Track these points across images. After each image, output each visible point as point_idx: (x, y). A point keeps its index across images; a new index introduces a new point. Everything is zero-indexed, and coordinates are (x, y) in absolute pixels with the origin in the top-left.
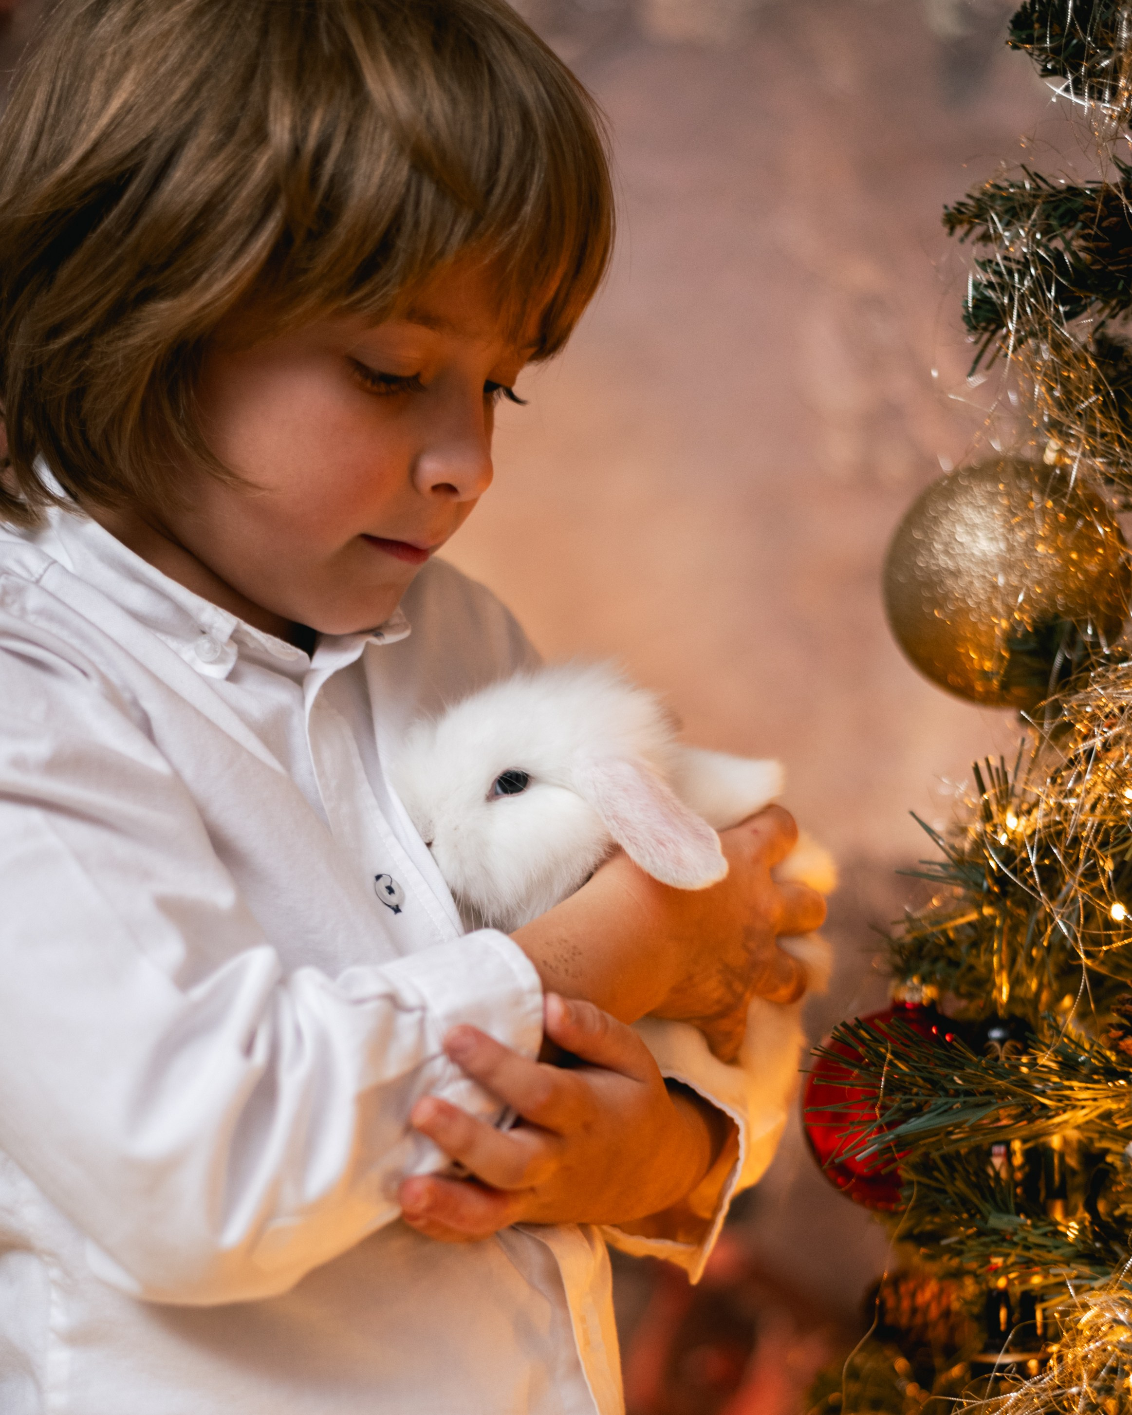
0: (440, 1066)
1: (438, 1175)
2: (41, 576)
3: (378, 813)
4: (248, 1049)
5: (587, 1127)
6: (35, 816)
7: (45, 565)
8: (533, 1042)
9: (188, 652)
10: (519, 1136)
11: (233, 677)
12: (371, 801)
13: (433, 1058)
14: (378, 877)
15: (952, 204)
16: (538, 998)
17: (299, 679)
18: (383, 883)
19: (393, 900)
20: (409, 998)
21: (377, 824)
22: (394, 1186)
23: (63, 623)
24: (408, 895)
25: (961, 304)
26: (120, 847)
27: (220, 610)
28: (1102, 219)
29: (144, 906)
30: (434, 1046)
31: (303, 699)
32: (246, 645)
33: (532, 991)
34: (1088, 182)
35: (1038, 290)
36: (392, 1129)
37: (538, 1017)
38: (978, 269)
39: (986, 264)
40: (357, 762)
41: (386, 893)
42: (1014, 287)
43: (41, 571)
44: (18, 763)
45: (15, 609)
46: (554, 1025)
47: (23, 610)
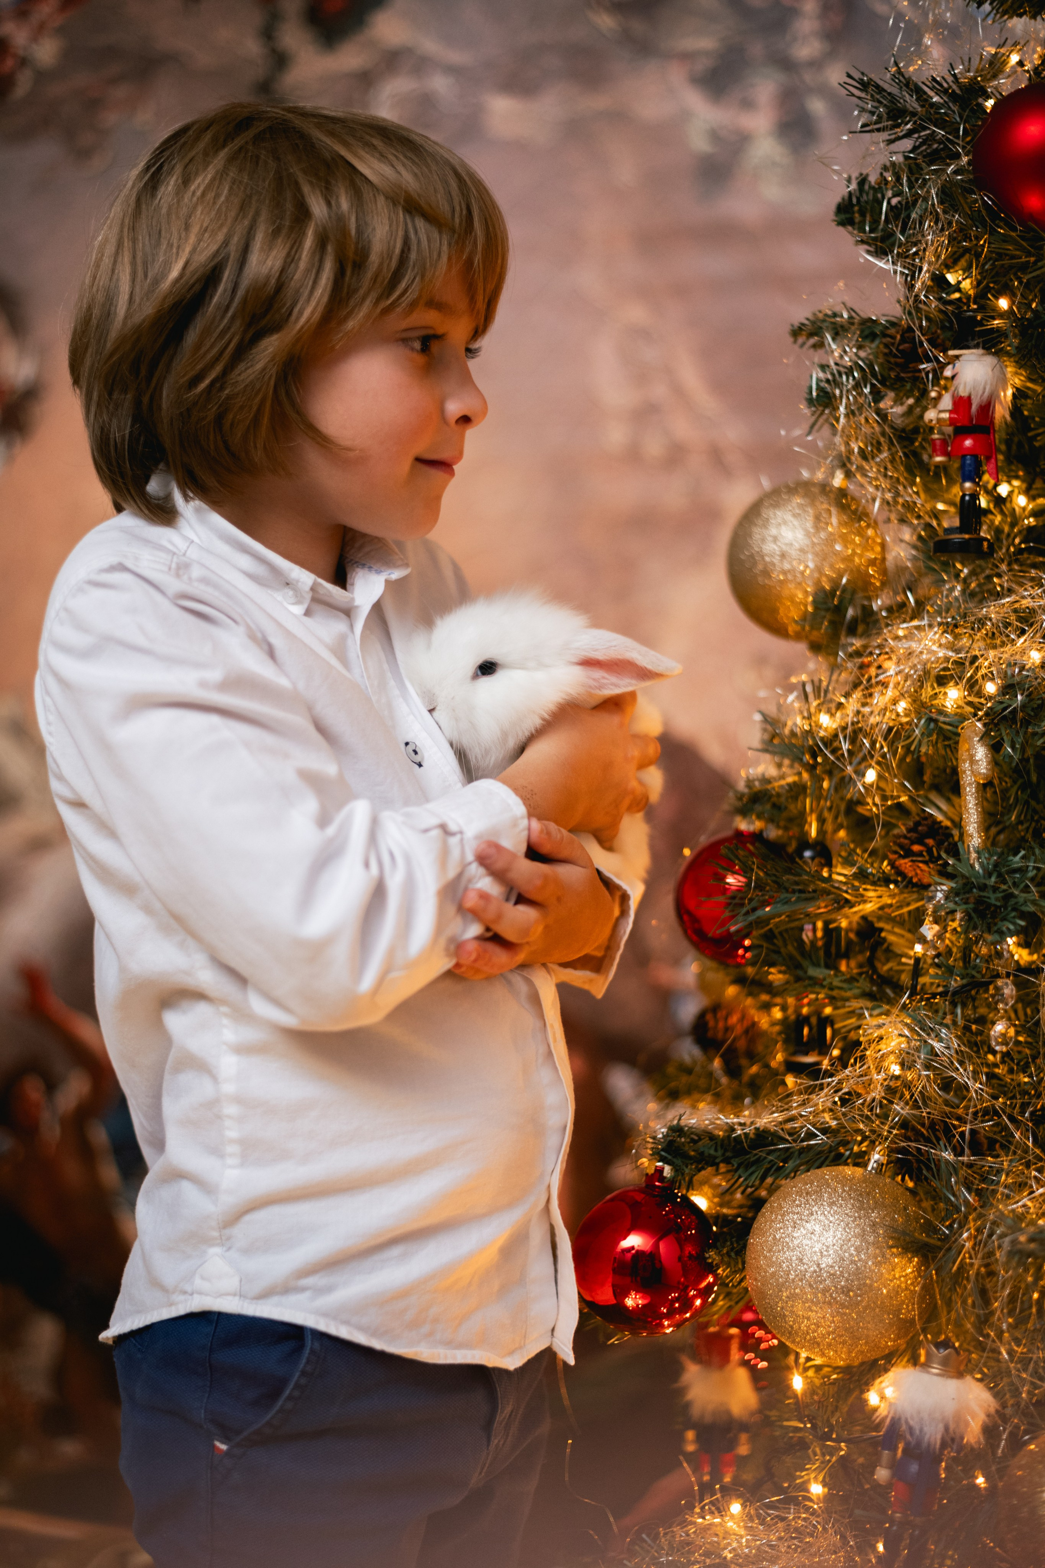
0: (475, 869)
1: (480, 938)
2: (186, 551)
3: (401, 700)
4: (367, 865)
5: (559, 899)
6: (215, 719)
7: (187, 544)
8: (523, 848)
9: (279, 596)
10: (521, 908)
11: (308, 613)
12: (396, 692)
13: (470, 864)
14: (407, 744)
15: (796, 324)
16: (525, 822)
17: (348, 612)
18: (410, 748)
19: (417, 759)
20: (453, 827)
21: (402, 709)
22: (452, 947)
23: (216, 586)
24: (426, 755)
25: (807, 390)
26: (269, 739)
27: (304, 570)
28: (899, 344)
29: (291, 777)
30: (470, 857)
31: (352, 627)
32: (318, 592)
33: (522, 818)
34: (884, 315)
35: (857, 386)
36: (452, 910)
37: (525, 833)
38: (819, 370)
39: (824, 367)
40: (386, 666)
41: (413, 754)
42: (842, 384)
43: (185, 548)
44: (203, 684)
45: (185, 577)
46: (535, 837)
47: (190, 579)
